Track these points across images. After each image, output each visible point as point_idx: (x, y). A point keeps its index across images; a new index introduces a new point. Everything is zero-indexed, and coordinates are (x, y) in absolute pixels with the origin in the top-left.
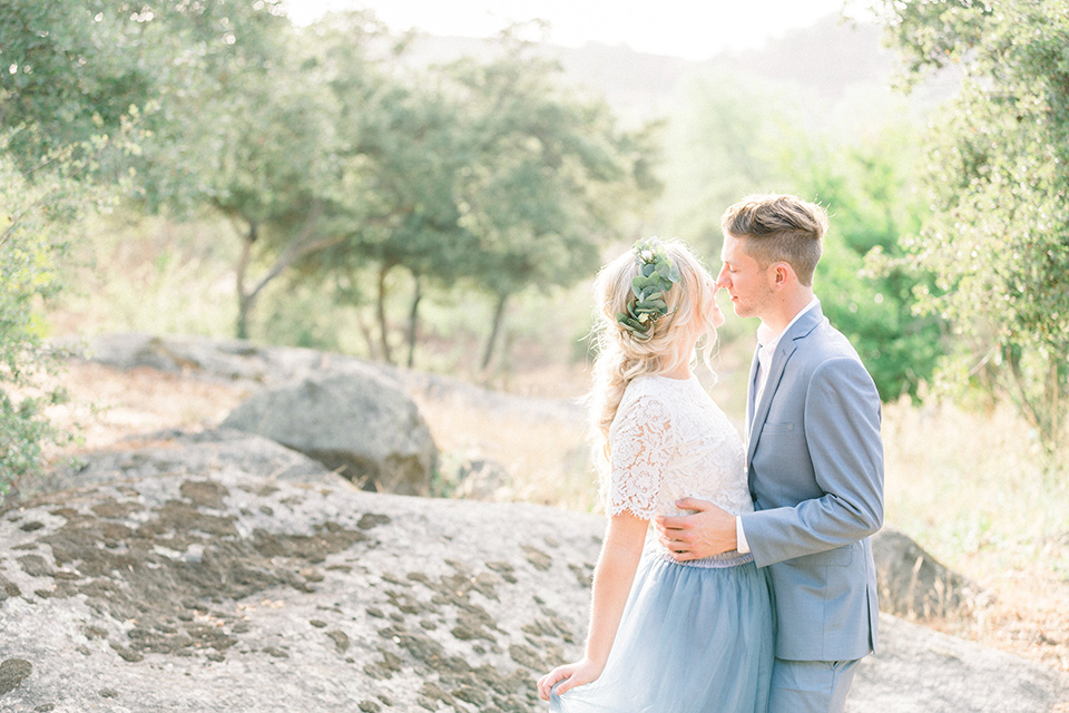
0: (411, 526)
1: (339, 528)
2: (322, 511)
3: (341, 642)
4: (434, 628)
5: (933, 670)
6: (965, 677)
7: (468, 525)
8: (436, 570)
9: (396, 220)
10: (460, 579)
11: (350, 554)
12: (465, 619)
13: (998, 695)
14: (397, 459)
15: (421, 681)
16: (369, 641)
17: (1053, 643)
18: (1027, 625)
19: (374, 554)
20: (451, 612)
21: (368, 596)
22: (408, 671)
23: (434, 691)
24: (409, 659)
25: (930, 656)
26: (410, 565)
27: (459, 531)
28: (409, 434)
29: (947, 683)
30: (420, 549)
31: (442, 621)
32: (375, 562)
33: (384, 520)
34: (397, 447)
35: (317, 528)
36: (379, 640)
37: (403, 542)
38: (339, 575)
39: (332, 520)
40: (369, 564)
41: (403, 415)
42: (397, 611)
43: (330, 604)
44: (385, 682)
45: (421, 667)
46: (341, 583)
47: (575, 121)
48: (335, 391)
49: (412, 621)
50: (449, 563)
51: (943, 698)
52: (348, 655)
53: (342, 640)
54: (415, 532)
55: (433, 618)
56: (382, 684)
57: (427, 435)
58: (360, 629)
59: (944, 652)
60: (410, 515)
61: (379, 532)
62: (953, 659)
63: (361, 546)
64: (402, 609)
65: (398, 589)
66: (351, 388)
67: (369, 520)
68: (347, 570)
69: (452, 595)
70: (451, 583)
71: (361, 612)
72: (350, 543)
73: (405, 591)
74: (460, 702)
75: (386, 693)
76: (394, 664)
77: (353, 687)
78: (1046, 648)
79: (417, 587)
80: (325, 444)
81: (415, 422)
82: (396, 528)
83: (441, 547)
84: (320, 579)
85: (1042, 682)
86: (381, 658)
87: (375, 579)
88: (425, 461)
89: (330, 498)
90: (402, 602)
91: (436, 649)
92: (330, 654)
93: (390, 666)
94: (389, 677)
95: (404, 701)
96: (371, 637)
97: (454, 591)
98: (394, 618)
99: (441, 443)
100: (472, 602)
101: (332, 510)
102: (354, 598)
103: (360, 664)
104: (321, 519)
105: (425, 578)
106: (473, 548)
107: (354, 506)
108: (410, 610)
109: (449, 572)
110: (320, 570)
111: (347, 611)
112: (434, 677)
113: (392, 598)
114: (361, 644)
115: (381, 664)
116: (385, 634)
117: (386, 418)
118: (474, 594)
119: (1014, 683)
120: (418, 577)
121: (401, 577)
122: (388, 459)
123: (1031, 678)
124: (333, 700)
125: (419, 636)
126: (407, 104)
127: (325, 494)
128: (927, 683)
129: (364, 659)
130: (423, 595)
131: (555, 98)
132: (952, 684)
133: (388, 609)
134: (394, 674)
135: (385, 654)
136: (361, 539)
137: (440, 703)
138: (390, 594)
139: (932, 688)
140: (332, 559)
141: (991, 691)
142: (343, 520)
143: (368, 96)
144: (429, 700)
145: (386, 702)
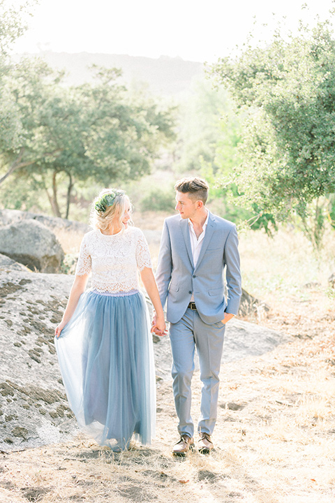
0: (39, 284)
1: (13, 285)
2: (6, 279)
3: (9, 323)
4: (44, 319)
5: (233, 333)
6: (245, 335)
7: (61, 283)
8: (47, 299)
9: (58, 153)
10: (55, 302)
11: (16, 293)
12: (55, 316)
13: (257, 342)
14: (47, 257)
15: (37, 337)
16: (20, 323)
17: (287, 324)
18: (280, 317)
19: (24, 294)
20: (50, 314)
21: (20, 308)
22: (33, 333)
23: (41, 339)
24: (34, 329)
25: (233, 329)
26: (37, 297)
27: (57, 285)
28: (52, 248)
29: (237, 338)
30: (42, 292)
31: (47, 317)
32: (25, 296)
33: (29, 281)
34: (47, 253)
35: (4, 284)
36: (23, 323)
37: (35, 289)
38: (11, 301)
39: (10, 281)
40: (22, 297)
41: (50, 240)
42: (31, 313)
43: (7, 311)
44: (24, 337)
45: (38, 332)
46: (12, 304)
47: (132, 112)
48: (22, 231)
49: (36, 317)
50: (52, 297)
51: (235, 343)
52: (12, 328)
53: (10, 323)
54: (40, 286)
55: (44, 315)
56: (23, 338)
57: (60, 247)
58: (16, 319)
59: (239, 327)
60: (39, 279)
61: (27, 286)
62: (242, 329)
63: (20, 291)
64: (33, 313)
65: (32, 306)
66: (29, 230)
67: (24, 282)
68: (14, 299)
69: (52, 308)
70: (52, 303)
71: (18, 314)
72: (16, 290)
73: (34, 306)
74: (51, 343)
75: (24, 340)
76: (28, 331)
77: (12, 338)
78: (284, 326)
79: (39, 305)
80: (18, 252)
81: (55, 242)
82: (34, 285)
83: (50, 291)
84: (4, 303)
85: (276, 338)
86: (24, 329)
87: (24, 302)
88: (59, 258)
89: (10, 274)
90: (33, 310)
91: (44, 326)
92: (5, 327)
93: (27, 331)
94: (26, 335)
95: (31, 343)
96: (20, 322)
97: (52, 306)
98: (29, 315)
99: (65, 251)
100: (59, 310)
101: (10, 278)
102: (15, 309)
103: (16, 331)
104: (6, 281)
105: (42, 302)
106: (62, 291)
107: (18, 277)
108: (36, 313)
109: (52, 300)
110: (5, 299)
111: (13, 313)
112: (42, 335)
113: (30, 309)
114: (17, 324)
115: (23, 331)
116: (26, 321)
117: (43, 242)
118: (60, 307)
119: (265, 338)
120: (39, 302)
121: (34, 302)
122: (43, 257)
123: (271, 336)
124: (5, 342)
125: (38, 322)
126: (60, 105)
127: (8, 272)
128: (230, 338)
129: (17, 329)
130: (41, 307)
131: (123, 103)
132: (239, 338)
133: (28, 313)
134: (28, 334)
135: (25, 328)
136: (20, 288)
137: (43, 344)
138: (29, 307)
139: (231, 340)
140: (9, 296)
141: (255, 340)
142: (14, 282)
143: (43, 102)
144: (39, 343)
145: (24, 343)
